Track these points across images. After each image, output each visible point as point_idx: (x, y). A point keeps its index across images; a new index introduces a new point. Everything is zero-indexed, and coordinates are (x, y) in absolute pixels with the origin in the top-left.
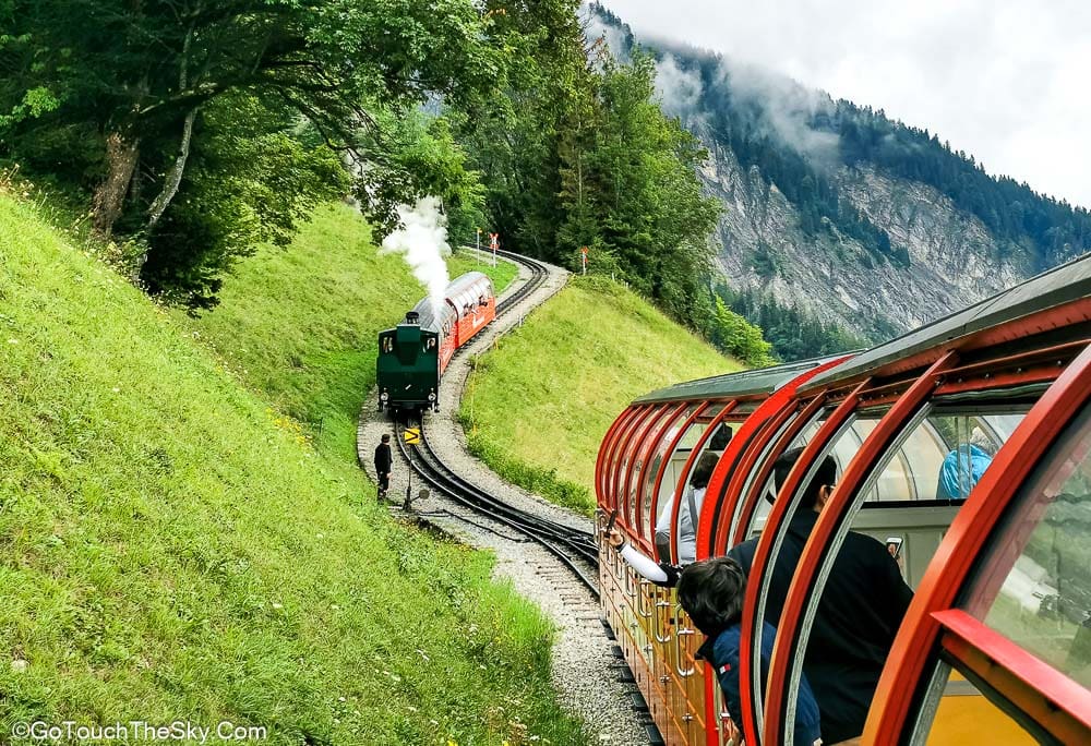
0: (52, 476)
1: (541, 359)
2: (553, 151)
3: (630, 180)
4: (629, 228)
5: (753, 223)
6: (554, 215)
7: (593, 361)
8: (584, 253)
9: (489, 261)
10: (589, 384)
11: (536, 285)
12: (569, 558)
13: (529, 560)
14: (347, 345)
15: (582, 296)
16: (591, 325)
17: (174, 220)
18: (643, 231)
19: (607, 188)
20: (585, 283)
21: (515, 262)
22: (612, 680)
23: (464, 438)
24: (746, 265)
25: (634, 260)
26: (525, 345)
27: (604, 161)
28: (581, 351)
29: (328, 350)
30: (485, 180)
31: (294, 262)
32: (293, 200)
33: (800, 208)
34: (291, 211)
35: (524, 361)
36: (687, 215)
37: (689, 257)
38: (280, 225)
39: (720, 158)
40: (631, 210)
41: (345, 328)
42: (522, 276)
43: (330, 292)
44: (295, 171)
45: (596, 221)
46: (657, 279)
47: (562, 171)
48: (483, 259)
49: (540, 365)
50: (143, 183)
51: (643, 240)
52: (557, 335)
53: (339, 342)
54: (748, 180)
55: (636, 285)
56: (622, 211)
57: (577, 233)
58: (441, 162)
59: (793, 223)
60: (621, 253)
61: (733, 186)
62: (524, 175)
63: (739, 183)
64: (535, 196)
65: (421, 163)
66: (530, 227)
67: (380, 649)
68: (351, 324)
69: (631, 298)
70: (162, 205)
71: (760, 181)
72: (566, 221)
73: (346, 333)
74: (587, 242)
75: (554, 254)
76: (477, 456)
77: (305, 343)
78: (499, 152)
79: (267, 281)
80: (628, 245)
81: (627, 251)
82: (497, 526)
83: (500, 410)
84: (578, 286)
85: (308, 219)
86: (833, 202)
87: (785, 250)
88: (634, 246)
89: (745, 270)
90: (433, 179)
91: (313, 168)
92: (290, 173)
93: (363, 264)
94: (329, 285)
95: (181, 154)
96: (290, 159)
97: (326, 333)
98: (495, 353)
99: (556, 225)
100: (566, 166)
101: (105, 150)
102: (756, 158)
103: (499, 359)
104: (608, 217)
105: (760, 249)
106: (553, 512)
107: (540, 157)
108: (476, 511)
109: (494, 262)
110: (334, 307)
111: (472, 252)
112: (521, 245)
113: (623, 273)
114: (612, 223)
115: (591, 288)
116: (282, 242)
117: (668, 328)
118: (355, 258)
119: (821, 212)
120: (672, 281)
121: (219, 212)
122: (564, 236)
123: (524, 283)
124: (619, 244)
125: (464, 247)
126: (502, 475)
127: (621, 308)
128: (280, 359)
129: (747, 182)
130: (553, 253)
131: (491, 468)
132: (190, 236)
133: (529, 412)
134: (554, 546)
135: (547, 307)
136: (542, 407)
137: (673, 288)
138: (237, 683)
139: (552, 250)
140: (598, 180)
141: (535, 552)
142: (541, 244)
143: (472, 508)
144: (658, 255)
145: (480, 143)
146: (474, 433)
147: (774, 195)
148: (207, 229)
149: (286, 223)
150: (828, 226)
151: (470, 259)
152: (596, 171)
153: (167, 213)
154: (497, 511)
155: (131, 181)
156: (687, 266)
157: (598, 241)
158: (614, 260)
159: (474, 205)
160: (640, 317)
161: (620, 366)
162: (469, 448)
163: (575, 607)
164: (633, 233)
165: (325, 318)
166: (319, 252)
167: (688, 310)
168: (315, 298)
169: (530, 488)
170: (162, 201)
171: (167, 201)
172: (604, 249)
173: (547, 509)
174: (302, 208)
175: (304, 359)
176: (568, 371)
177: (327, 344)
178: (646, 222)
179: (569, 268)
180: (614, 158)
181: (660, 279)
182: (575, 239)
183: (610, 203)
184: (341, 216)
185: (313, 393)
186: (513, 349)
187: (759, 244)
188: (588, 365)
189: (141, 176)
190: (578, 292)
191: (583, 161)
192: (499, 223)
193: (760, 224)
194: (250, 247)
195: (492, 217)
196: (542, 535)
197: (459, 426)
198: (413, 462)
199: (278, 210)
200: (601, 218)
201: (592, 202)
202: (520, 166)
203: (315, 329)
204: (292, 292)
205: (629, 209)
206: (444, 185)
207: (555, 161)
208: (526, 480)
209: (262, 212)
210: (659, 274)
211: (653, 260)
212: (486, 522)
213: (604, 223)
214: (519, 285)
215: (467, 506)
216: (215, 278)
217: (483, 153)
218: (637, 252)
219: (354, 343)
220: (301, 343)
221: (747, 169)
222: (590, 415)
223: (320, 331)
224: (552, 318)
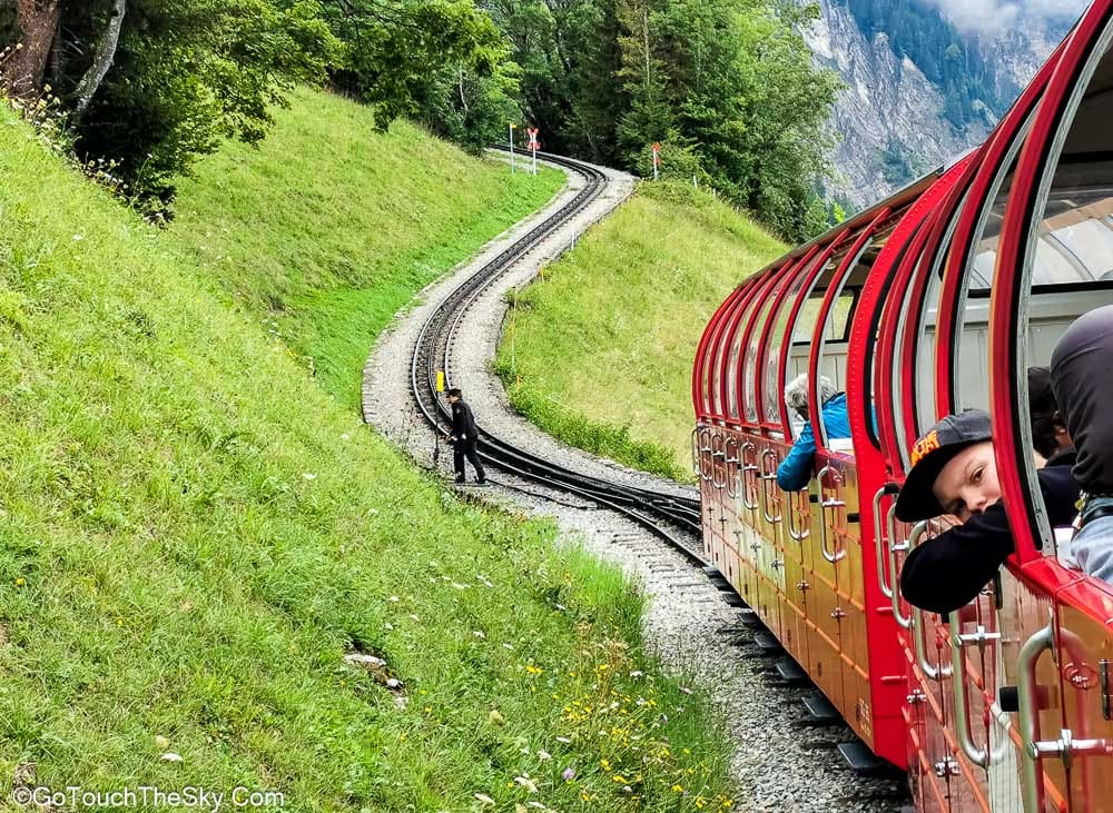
0: (12, 321)
1: (603, 292)
2: (610, 14)
3: (715, 50)
4: (715, 114)
5: (881, 114)
6: (614, 101)
7: (672, 293)
8: (654, 152)
9: (526, 167)
10: (666, 323)
11: (592, 196)
12: (655, 523)
13: (601, 529)
14: (342, 282)
15: (654, 208)
16: (668, 246)
17: (111, 104)
18: (733, 119)
19: (685, 61)
20: (658, 192)
21: (563, 168)
22: (723, 645)
23: (504, 394)
24: (872, 171)
25: (722, 159)
26: (580, 275)
27: (679, 24)
28: (656, 281)
29: (318, 287)
30: (519, 57)
31: (266, 172)
32: (265, 79)
33: (944, 90)
34: (262, 94)
35: (580, 295)
36: (792, 94)
37: (797, 152)
38: (248, 113)
39: (833, 25)
40: (717, 91)
41: (338, 258)
42: (572, 185)
43: (317, 211)
44: (267, 36)
45: (670, 108)
46: (754, 183)
47: (621, 40)
48: (521, 165)
49: (601, 301)
50: (66, 55)
51: (734, 130)
52: (623, 261)
53: (331, 277)
54: (872, 54)
55: (726, 193)
56: (705, 92)
57: (644, 124)
58: (464, 15)
59: (935, 110)
60: (705, 149)
61: (852, 63)
62: (571, 49)
63: (861, 59)
64: (587, 77)
65: (437, 16)
66: (581, 119)
67: (431, 571)
68: (345, 253)
69: (720, 210)
70: (93, 83)
71: (889, 55)
72: (630, 109)
73: (341, 264)
74: (659, 137)
75: (616, 153)
76: (522, 415)
77: (287, 279)
78: (533, 19)
79: (232, 199)
80: (713, 138)
81: (713, 147)
82: (556, 494)
83: (551, 359)
84: (648, 195)
85: (286, 105)
86: (988, 81)
87: (925, 148)
88: (722, 140)
89: (870, 179)
90: (453, 37)
91: (291, 33)
92: (261, 39)
93: (360, 173)
94: (314, 202)
95: (116, 14)
96: (259, 20)
97: (314, 266)
98: (540, 286)
99: (615, 114)
100: (627, 33)
101: (14, 11)
102: (882, 23)
103: (546, 292)
104: (686, 102)
105: (890, 149)
106: (628, 477)
107: (593, 23)
108: (526, 478)
109: (534, 167)
110: (322, 230)
111: (503, 156)
112: (570, 146)
113: (708, 177)
114: (693, 110)
115: (665, 197)
116: (250, 137)
117: (771, 248)
118: (347, 165)
119: (973, 94)
120: (775, 186)
121: (168, 93)
122: (627, 129)
123: (573, 195)
124: (702, 137)
125: (491, 150)
126: (558, 437)
127: (707, 224)
128: (254, 298)
129: (872, 57)
130: (613, 154)
131: (542, 429)
132: (133, 125)
133: (589, 361)
134: (634, 512)
135: (606, 224)
136: (606, 355)
137: (775, 194)
138: (264, 569)
139: (612, 149)
140: (670, 51)
141: (610, 521)
142: (597, 142)
143: (520, 475)
144: (754, 151)
145: (509, 8)
146: (518, 386)
147: (909, 73)
148: (155, 114)
149: (257, 111)
150: (982, 114)
151: (501, 164)
152: (668, 38)
153: (101, 93)
154: (554, 476)
155: (50, 54)
156: (793, 166)
157: (673, 134)
158: (695, 160)
159: (505, 91)
160: (732, 234)
161: (708, 300)
162: (512, 406)
163: (668, 574)
164: (720, 122)
165: (311, 246)
166: (299, 159)
167: (797, 223)
168: (297, 220)
169: (596, 451)
170: (94, 77)
171: (99, 77)
172: (681, 145)
173: (620, 475)
174: (277, 89)
175: (285, 299)
176: (638, 307)
177: (316, 280)
178: (738, 106)
179: (635, 173)
180: (692, 21)
181: (758, 183)
182: (643, 134)
183: (688, 82)
184: (327, 110)
185: (300, 341)
186: (564, 279)
187: (890, 142)
188: (667, 298)
189: (64, 45)
190: (649, 205)
191: (650, 25)
192: (538, 116)
193: (891, 113)
194: (211, 140)
195: (528, 108)
196: (616, 501)
197: (497, 379)
198: (439, 426)
199: (246, 93)
200: (676, 102)
201: (663, 81)
202: (565, 37)
203: (299, 260)
204: (265, 212)
205: (714, 90)
206: (469, 46)
207: (613, 27)
208: (591, 441)
209: (224, 97)
210: (757, 177)
211: (748, 157)
212: (540, 490)
213: (682, 110)
214: (569, 196)
215: (514, 473)
216: (167, 182)
217: (514, 21)
218: (726, 148)
219: (352, 278)
220: (281, 279)
221: (870, 39)
222: (670, 365)
223: (306, 263)
224: (615, 237)
